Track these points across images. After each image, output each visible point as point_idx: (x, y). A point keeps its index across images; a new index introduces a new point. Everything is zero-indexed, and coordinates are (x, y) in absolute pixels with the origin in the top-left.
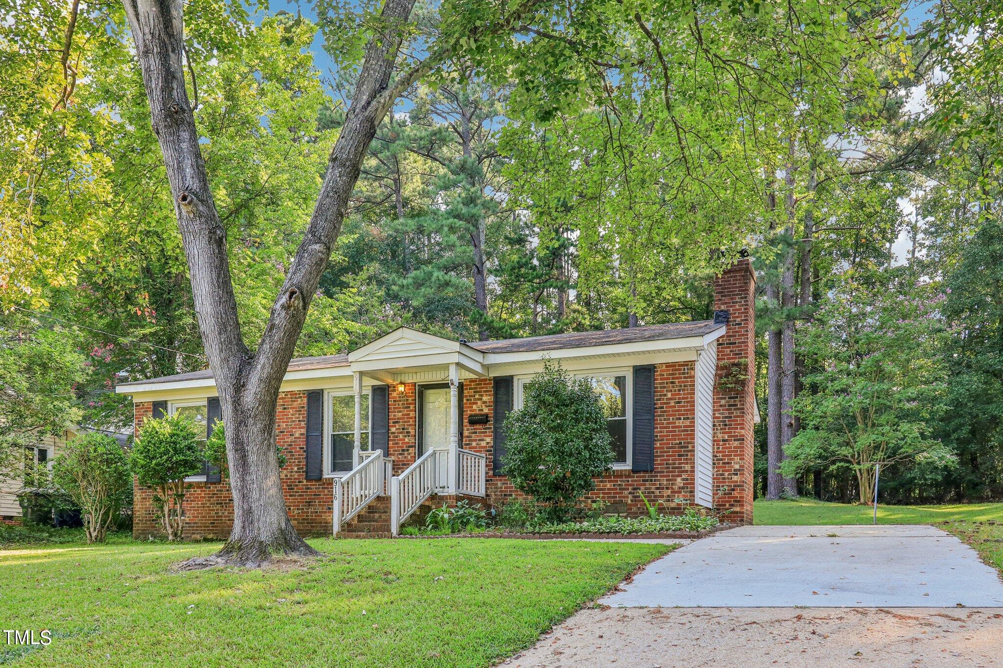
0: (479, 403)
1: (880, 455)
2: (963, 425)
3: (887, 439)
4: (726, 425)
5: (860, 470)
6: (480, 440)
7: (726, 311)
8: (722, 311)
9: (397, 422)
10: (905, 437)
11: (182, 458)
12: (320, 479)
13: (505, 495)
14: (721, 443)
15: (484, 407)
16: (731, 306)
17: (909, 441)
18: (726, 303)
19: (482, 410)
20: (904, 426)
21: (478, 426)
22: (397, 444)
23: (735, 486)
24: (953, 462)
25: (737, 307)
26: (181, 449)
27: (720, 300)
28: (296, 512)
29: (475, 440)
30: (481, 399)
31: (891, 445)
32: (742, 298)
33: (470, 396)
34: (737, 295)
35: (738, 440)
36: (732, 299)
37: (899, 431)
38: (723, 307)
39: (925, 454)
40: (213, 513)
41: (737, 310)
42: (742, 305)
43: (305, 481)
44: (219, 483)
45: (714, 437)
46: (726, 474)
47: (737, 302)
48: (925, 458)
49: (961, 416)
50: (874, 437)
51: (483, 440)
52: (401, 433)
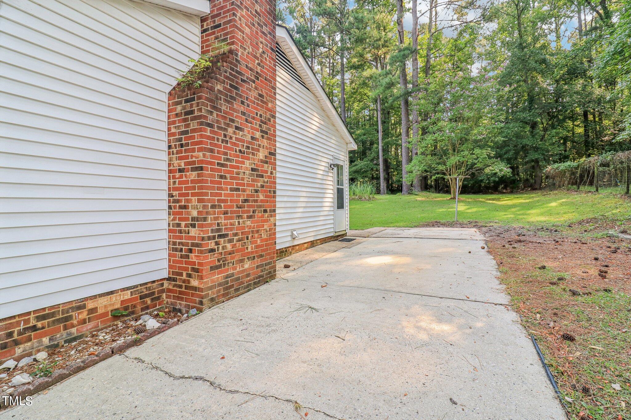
1: (463, 169)
2: (510, 150)
3: (466, 159)
4: (182, 146)
5: (451, 179)
10: (478, 157)
14: (177, 175)
17: (481, 160)
20: (477, 151)
23: (193, 245)
24: (508, 172)
31: (469, 163)
35: (196, 169)
37: (474, 154)
39: (490, 168)
45: (169, 165)
46: (183, 223)
48: (491, 170)
49: (509, 146)
50: (458, 158)
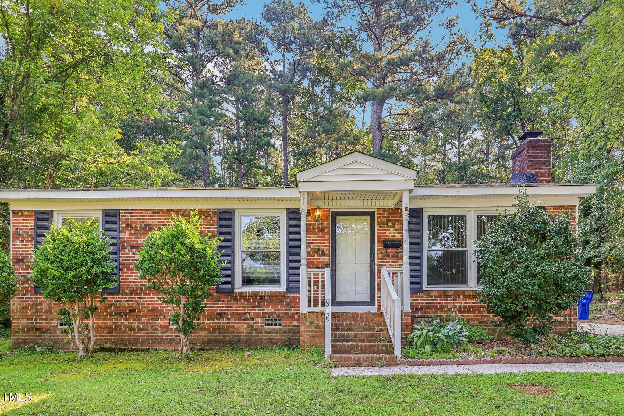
0: (392, 229)
6: (393, 262)
7: (535, 175)
8: (532, 174)
9: (312, 243)
11: (100, 269)
12: (232, 292)
13: (416, 310)
15: (396, 234)
16: (539, 172)
18: (535, 169)
19: (394, 236)
21: (390, 250)
22: (312, 262)
25: (543, 173)
26: (99, 260)
27: (531, 166)
28: (206, 322)
29: (389, 262)
30: (393, 227)
32: (546, 166)
33: (384, 223)
34: (543, 164)
36: (539, 166)
38: (533, 172)
40: (110, 323)
41: (543, 174)
42: (547, 172)
43: (215, 294)
44: (118, 293)
47: (543, 169)
51: (396, 262)
52: (316, 253)
